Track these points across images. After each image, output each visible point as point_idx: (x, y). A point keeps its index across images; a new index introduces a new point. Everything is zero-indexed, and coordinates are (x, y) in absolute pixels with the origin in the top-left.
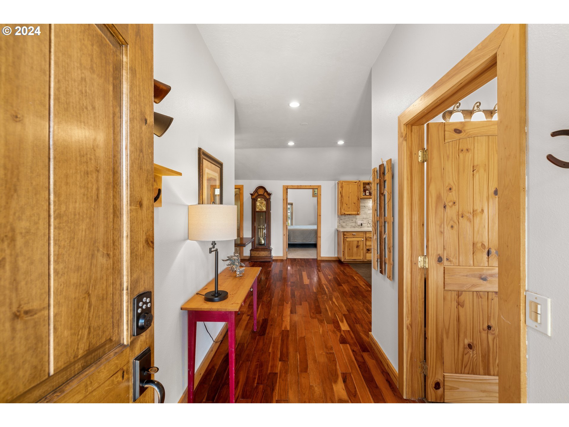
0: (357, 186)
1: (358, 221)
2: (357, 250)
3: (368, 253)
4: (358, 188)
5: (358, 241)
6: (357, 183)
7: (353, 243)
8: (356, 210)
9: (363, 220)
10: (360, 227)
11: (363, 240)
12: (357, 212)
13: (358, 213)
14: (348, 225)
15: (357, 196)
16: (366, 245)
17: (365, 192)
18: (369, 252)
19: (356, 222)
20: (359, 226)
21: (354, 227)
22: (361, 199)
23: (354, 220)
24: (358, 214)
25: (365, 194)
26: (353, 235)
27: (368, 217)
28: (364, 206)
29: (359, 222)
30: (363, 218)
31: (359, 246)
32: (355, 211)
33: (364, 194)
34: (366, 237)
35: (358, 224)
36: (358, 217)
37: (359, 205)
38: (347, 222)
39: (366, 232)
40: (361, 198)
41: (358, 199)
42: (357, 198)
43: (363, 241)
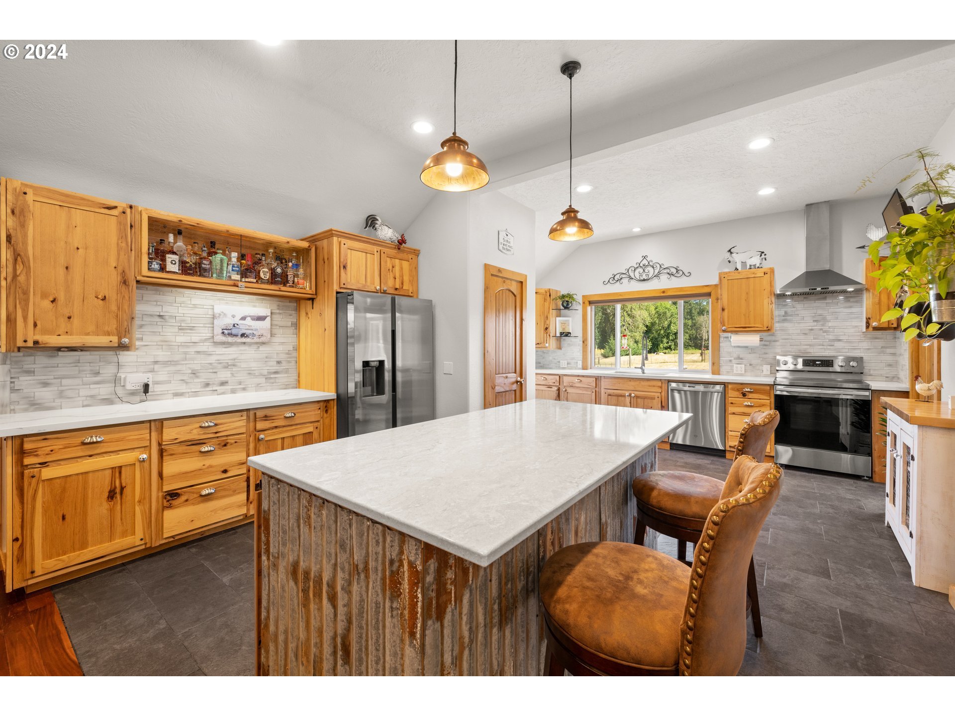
0: (119, 223)
1: (129, 375)
2: (111, 511)
3: (170, 507)
4: (122, 236)
5: (118, 470)
6: (114, 212)
7: (85, 483)
8: (113, 326)
9: (152, 371)
10: (138, 398)
11: (144, 461)
12: (120, 338)
13: (126, 340)
14: (69, 393)
15: (120, 269)
16: (160, 475)
17: (163, 260)
18: (175, 502)
19: (116, 380)
20: (133, 393)
21: (108, 401)
22: (138, 282)
23: (108, 371)
24: (123, 347)
25: (163, 269)
26: (84, 444)
27: (177, 357)
28: (160, 316)
29: (134, 379)
30: (156, 362)
31: (122, 489)
32: (108, 334)
33: (155, 266)
34: (160, 444)
35: (129, 387)
36: (125, 357)
37: (131, 306)
38: (65, 382)
39: (161, 421)
40: (139, 278)
41: (125, 282)
42: (115, 278)
43: (146, 465)
